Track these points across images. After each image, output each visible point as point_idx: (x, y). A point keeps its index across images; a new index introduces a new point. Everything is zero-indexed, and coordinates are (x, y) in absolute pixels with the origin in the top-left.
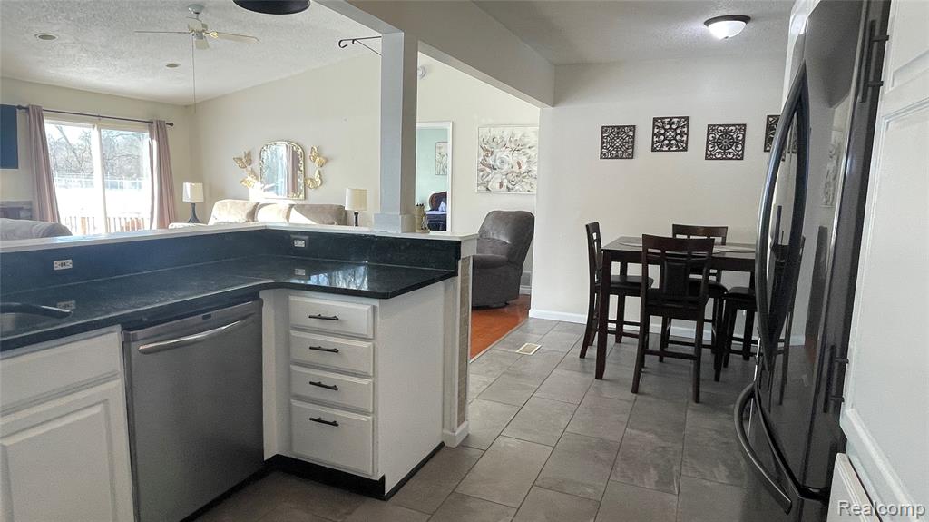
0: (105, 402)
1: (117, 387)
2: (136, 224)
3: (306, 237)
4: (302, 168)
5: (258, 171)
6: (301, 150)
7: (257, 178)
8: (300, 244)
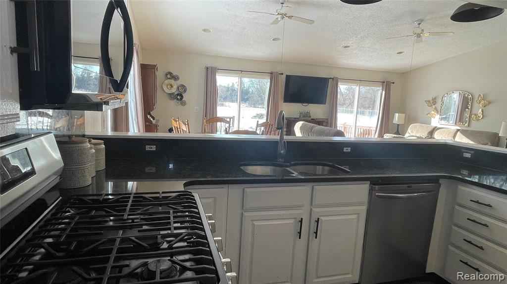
0: (358, 214)
1: (363, 209)
2: (368, 132)
3: (472, 152)
4: (470, 108)
5: (439, 109)
6: (470, 96)
7: (438, 113)
8: (468, 155)
